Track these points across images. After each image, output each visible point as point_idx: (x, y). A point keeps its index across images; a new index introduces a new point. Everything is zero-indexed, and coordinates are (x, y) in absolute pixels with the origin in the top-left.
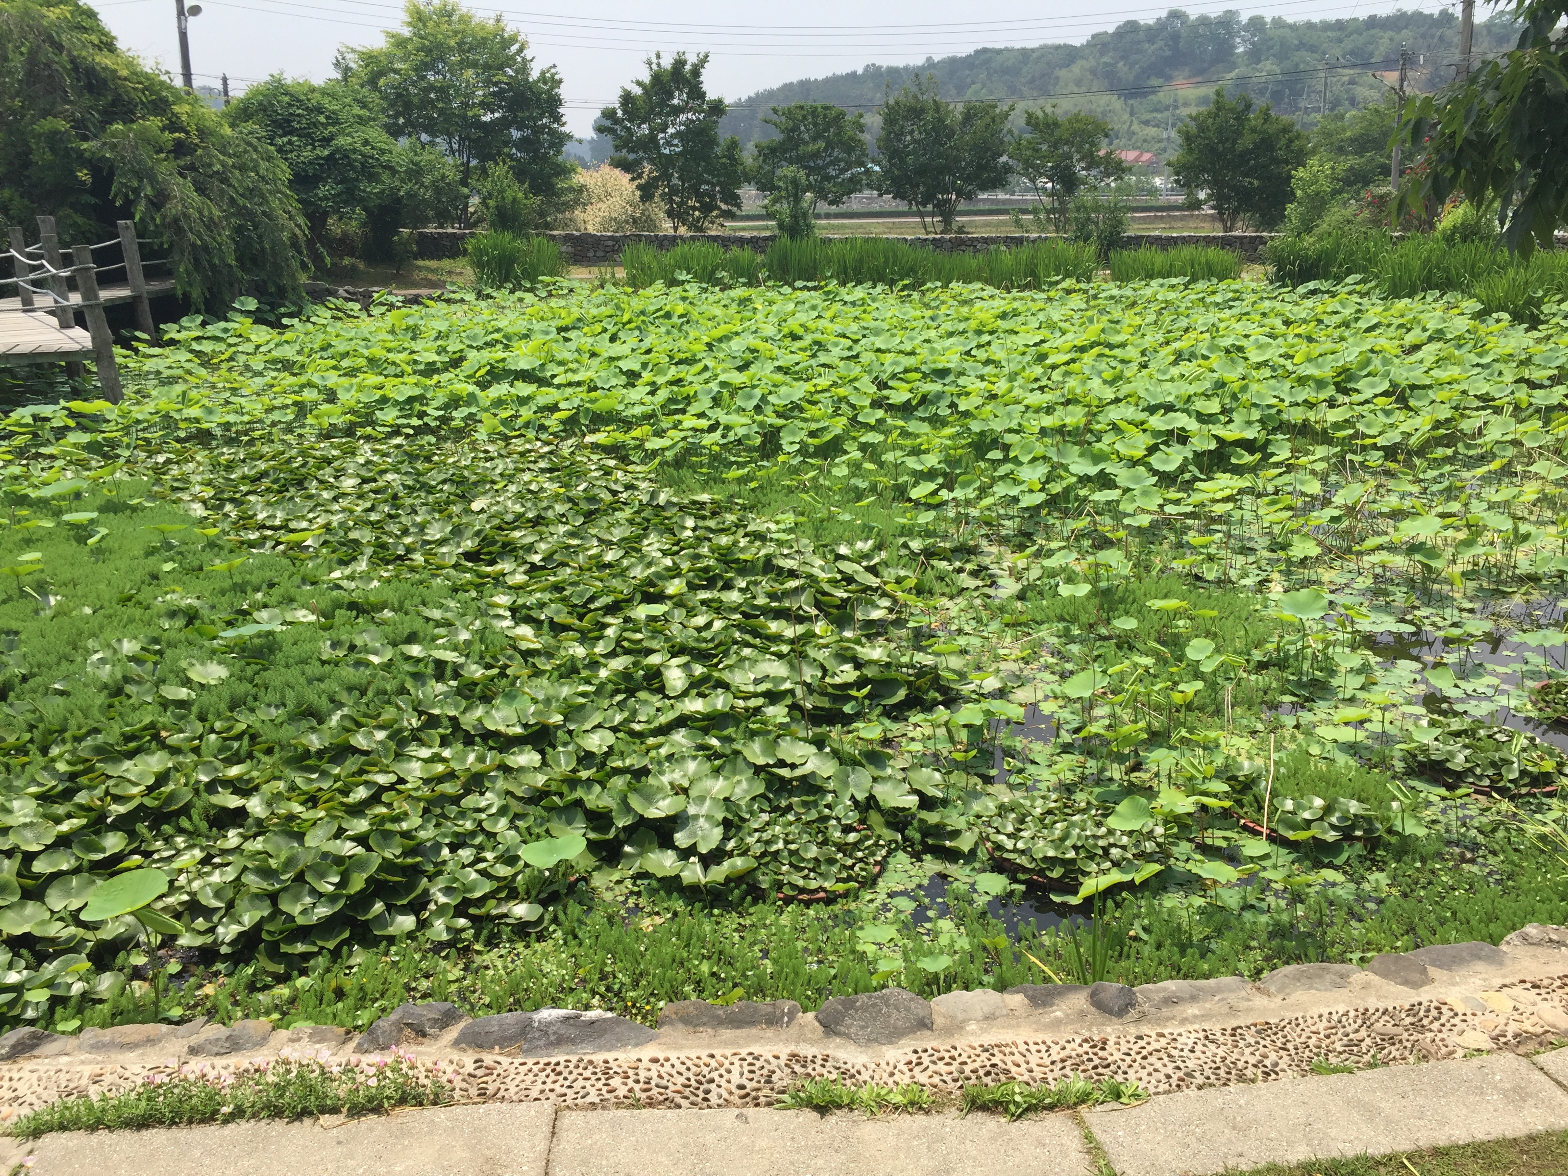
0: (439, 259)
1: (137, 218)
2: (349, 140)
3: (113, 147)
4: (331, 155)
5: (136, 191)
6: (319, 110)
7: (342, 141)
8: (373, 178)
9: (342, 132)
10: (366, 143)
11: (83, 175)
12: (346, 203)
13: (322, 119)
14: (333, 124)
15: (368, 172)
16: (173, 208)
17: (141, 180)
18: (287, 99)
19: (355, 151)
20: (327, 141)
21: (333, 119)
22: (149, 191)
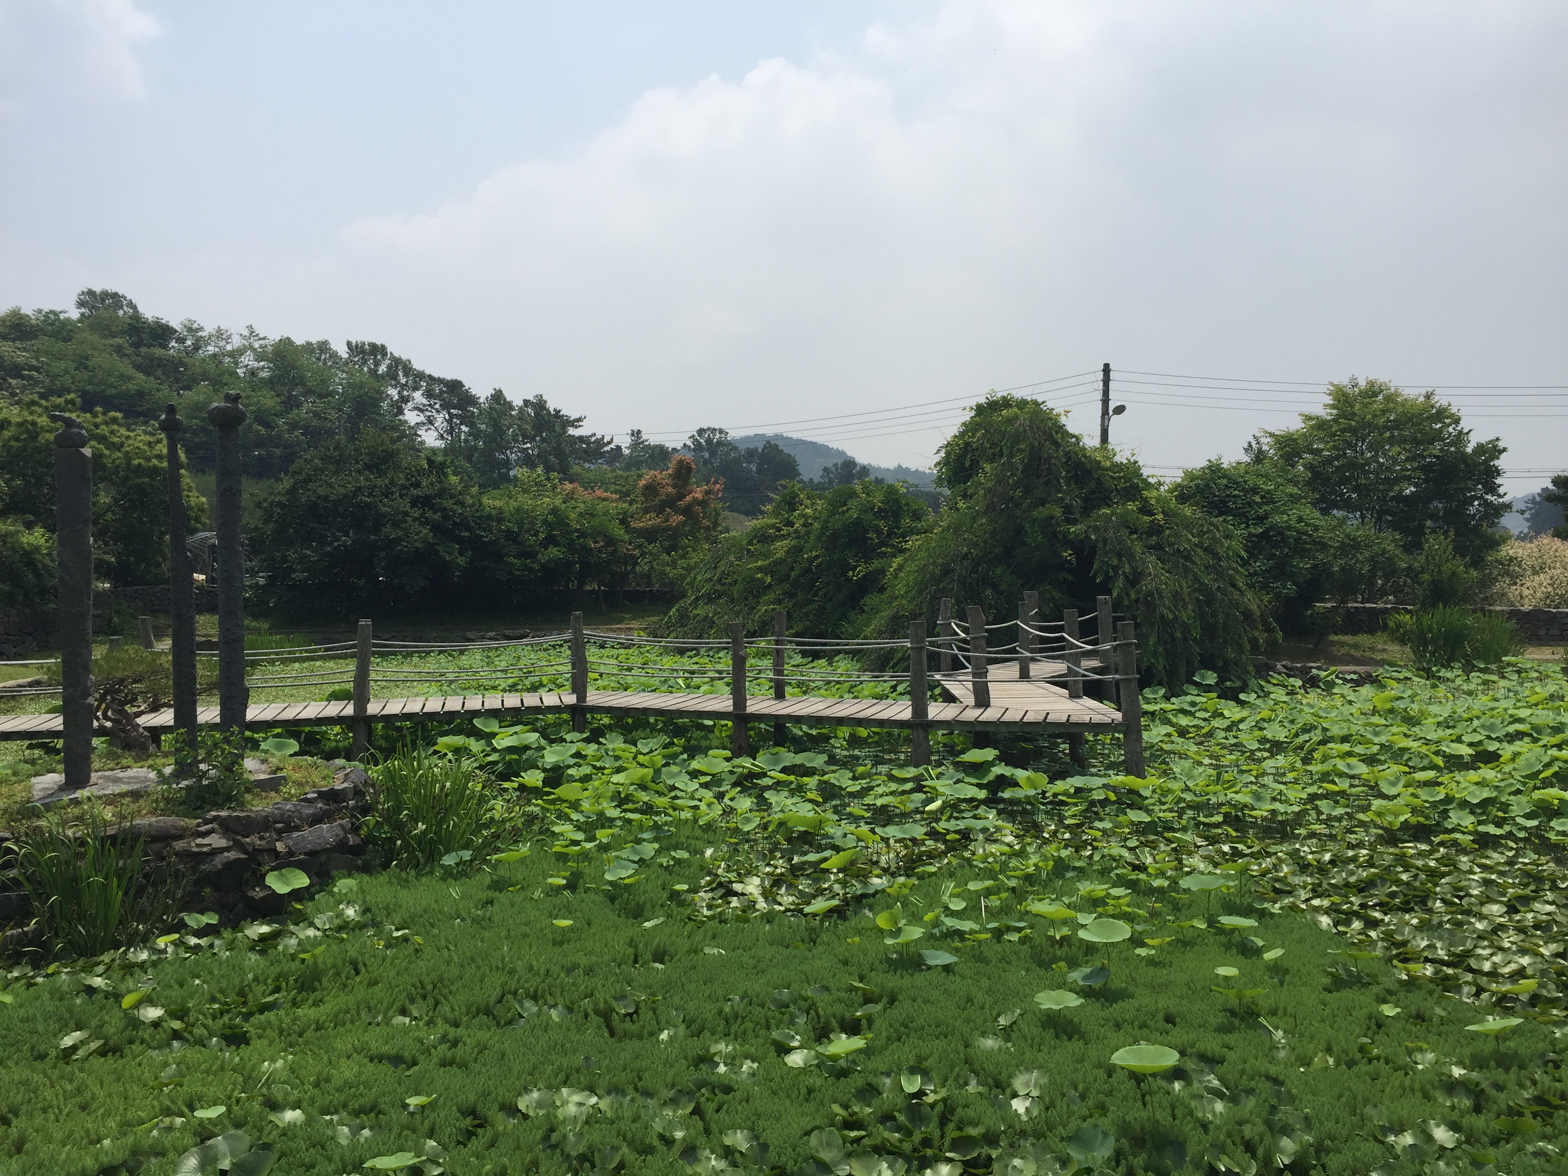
0: (1354, 633)
1: (1115, 595)
2: (1285, 517)
3: (1096, 529)
4: (1266, 532)
5: (1115, 569)
6: (1255, 490)
7: (1277, 519)
8: (1303, 553)
9: (1276, 511)
10: (1300, 520)
11: (1067, 554)
12: (1276, 578)
13: (1257, 499)
14: (1267, 503)
15: (1300, 547)
16: (1146, 585)
17: (1120, 560)
18: (1225, 481)
19: (1290, 528)
20: (1260, 519)
21: (1268, 498)
22: (1127, 568)
